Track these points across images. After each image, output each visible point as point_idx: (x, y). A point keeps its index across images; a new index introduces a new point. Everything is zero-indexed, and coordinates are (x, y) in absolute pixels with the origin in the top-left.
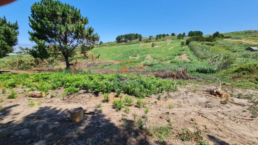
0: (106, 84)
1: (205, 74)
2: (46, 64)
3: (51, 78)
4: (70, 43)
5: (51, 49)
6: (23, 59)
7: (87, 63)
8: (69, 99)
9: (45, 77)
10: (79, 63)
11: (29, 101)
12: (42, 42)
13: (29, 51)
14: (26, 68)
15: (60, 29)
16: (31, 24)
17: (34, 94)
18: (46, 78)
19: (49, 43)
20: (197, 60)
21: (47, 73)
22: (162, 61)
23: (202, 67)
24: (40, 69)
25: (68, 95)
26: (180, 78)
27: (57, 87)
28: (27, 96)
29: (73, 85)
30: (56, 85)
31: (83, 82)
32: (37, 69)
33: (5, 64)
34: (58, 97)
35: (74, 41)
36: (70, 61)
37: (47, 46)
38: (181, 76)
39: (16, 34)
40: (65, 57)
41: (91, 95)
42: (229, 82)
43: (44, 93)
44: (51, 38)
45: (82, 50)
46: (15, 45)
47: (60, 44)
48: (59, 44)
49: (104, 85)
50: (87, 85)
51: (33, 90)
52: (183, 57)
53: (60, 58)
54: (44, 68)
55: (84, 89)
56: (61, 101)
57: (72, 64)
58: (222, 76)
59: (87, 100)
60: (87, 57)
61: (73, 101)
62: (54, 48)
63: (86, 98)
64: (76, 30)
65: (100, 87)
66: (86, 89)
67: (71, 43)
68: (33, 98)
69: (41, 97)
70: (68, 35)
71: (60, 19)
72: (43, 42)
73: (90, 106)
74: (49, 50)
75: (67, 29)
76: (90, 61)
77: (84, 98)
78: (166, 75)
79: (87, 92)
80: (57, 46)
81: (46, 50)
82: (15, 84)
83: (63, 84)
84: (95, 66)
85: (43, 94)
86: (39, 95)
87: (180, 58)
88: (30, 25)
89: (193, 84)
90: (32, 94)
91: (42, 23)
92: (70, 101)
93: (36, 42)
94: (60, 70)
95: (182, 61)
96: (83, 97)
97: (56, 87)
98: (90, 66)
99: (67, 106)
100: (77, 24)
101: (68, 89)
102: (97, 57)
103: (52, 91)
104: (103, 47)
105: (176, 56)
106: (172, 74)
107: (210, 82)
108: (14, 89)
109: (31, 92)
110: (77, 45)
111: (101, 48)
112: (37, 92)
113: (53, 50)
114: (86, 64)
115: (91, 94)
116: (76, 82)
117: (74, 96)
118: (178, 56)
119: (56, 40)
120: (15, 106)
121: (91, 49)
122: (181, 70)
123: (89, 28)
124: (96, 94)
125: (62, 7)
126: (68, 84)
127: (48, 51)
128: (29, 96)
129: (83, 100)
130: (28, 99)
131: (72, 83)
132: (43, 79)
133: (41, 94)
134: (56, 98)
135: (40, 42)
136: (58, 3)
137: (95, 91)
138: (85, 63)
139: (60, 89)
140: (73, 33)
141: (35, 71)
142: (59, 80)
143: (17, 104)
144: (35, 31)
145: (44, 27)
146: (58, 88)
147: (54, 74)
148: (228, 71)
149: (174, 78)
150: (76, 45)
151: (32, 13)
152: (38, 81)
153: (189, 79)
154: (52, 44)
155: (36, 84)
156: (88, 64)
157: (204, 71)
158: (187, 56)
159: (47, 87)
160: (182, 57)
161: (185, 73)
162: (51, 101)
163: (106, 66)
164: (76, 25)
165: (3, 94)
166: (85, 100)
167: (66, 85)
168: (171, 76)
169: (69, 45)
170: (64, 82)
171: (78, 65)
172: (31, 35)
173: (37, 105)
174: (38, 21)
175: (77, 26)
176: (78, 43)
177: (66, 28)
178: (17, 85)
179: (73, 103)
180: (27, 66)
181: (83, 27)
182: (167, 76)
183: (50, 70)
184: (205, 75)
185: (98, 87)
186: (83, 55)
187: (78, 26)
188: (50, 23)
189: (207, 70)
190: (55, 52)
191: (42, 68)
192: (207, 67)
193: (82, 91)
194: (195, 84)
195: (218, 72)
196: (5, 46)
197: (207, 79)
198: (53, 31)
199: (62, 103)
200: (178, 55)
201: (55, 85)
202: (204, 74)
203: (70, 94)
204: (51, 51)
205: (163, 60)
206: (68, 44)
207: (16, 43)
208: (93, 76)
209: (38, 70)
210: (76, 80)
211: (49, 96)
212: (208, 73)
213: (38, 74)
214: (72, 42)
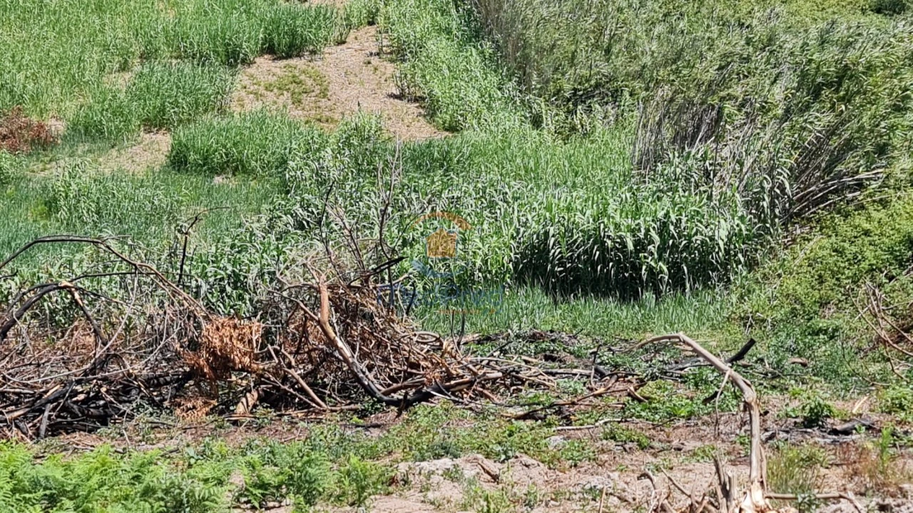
1: (623, 299)
20: (512, 121)
22: (42, 143)
23: (584, 220)
26: (319, 387)
38: (327, 357)
42: (868, 384)
52: (332, 74)
58: (794, 312)
78: (114, 370)
87: (296, 89)
89: (469, 472)
95: (334, 133)
105: (234, 58)
106: (194, 346)
107: (672, 416)
118: (264, 62)
122: (321, 281)
148: (851, 249)
149: (225, 408)
153: (427, 397)
157: (604, 260)
158: (390, 68)
160: (319, 79)
161: (370, 318)
168: (181, 381)
182: (125, 389)
184: (624, 314)
189: (641, 245)
192: (637, 213)
194: (494, 467)
195: (752, 265)
197: (640, 367)
200: (270, 49)
202: (611, 304)
205: (57, 126)
212: (658, 293)
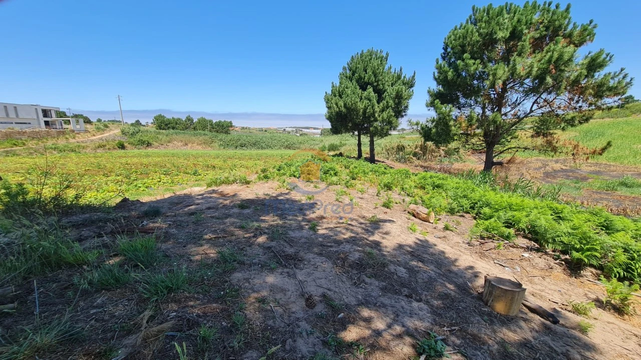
0: (626, 250)
2: (440, 156)
3: (449, 187)
4: (509, 109)
5: (460, 124)
6: (405, 143)
7: (545, 166)
8: (484, 249)
9: (438, 182)
10: (522, 162)
11: (408, 222)
12: (446, 108)
13: (419, 129)
14: (405, 159)
15: (494, 75)
16: (436, 74)
17: (418, 211)
18: (438, 186)
19: (459, 111)
21: (441, 175)
24: (426, 164)
25: (482, 238)
27: (458, 212)
28: (405, 211)
29: (499, 218)
30: (458, 206)
31: (532, 217)
32: (421, 163)
33: (381, 149)
34: (459, 234)
35: (525, 101)
36: (495, 156)
37: (454, 118)
39: (410, 97)
40: (487, 145)
41: (552, 264)
43: (433, 214)
44: (467, 98)
45: (538, 128)
46: (402, 116)
47: (484, 112)
48: (481, 112)
49: (620, 251)
50: (546, 230)
51: (416, 203)
53: (474, 144)
54: (433, 164)
55: (530, 239)
56: (464, 245)
57: (500, 164)
59: (536, 272)
60: (555, 149)
61: (494, 256)
62: (469, 121)
63: (534, 267)
64: (539, 69)
65: (596, 250)
66: (536, 241)
67: (513, 108)
68: (413, 218)
69: (426, 220)
70: (512, 88)
71: (501, 47)
72: (448, 110)
73: (543, 293)
74: (455, 126)
75: (513, 72)
76: (557, 162)
77: (524, 264)
79: (538, 250)
80: (475, 116)
81: (451, 126)
82: (391, 185)
83: (472, 208)
84: (576, 178)
85: (431, 216)
86: (425, 216)
88: (434, 75)
90: (415, 210)
91: (456, 69)
92: (487, 253)
93: (436, 109)
94: (470, 175)
96: (522, 259)
97: (456, 210)
98: (554, 177)
99: (477, 262)
100: (547, 52)
101: (487, 223)
102: (594, 152)
103: (447, 217)
104: (631, 119)
108: (390, 192)
109: (412, 206)
110: (531, 111)
111: (620, 119)
112: (422, 210)
113: (464, 125)
114: (541, 168)
115: (552, 262)
116: (510, 213)
117: (499, 246)
119: (476, 102)
120: (390, 221)
121: (580, 123)
123: (592, 54)
124: (574, 268)
125: (514, 17)
126: (486, 210)
127: (453, 128)
128: (409, 212)
129: (522, 267)
130: (407, 216)
131: (497, 210)
132: (432, 186)
133: (428, 214)
134: (453, 233)
135: (444, 108)
136: (506, 8)
137: (567, 257)
138: (540, 164)
139: (463, 216)
140: (527, 81)
141: (418, 168)
142: (465, 196)
143: (393, 219)
144: (440, 87)
145: (459, 75)
146: (458, 214)
147: (456, 180)
150: (529, 111)
151: (443, 51)
152: (423, 188)
154: (466, 112)
155: (420, 192)
156: (548, 169)
159: (440, 206)
162: (443, 236)
163: (630, 187)
164: (544, 54)
165: (377, 197)
166: (528, 269)
167: (482, 212)
169: (505, 114)
170: (477, 203)
171: (513, 167)
172: (431, 95)
173: (420, 234)
174: (450, 65)
175: (548, 57)
176: (535, 107)
177: (509, 71)
178: (394, 187)
179: (492, 262)
180: (407, 156)
181: (566, 57)
183: (444, 170)
185: (588, 250)
186: (540, 141)
187: (551, 57)
188: (474, 64)
190: (467, 130)
191: (430, 162)
193: (522, 242)
196: (391, 119)
198: (475, 82)
199: (466, 251)
201: (455, 205)
203: (489, 238)
204: (459, 127)
206: (503, 110)
207: (404, 114)
208: (566, 211)
209: (422, 166)
210: (510, 207)
211: (441, 225)
213: (424, 174)
214: (516, 104)
